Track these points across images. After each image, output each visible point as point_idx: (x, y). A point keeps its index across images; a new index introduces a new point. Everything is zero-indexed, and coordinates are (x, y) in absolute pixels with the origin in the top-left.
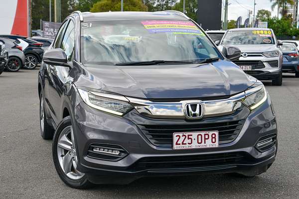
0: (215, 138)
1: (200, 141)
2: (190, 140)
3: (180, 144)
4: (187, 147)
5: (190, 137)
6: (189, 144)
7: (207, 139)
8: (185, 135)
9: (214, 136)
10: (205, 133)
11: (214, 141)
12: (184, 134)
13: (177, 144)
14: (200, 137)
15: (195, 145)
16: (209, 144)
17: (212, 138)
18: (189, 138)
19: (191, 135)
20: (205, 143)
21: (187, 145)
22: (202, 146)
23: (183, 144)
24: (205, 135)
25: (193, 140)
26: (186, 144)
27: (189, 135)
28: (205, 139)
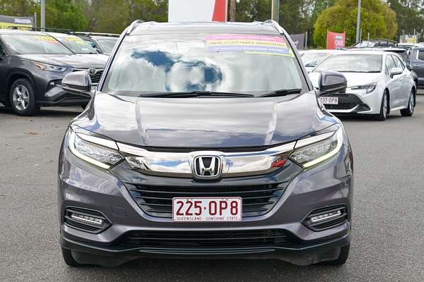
0: (236, 207)
1: (213, 212)
2: (198, 209)
3: (182, 214)
4: (193, 219)
5: (198, 204)
6: (196, 214)
7: (224, 209)
8: (190, 202)
9: (234, 205)
10: (221, 200)
11: (234, 212)
12: (190, 200)
13: (178, 214)
14: (213, 205)
15: (205, 217)
16: (226, 216)
17: (232, 207)
18: (196, 207)
19: (201, 202)
20: (221, 214)
21: (194, 216)
22: (217, 218)
23: (187, 214)
24: (221, 202)
25: (203, 209)
26: (191, 214)
27: (196, 202)
28: (221, 208)
